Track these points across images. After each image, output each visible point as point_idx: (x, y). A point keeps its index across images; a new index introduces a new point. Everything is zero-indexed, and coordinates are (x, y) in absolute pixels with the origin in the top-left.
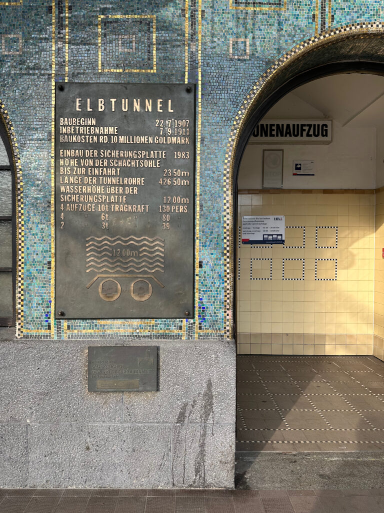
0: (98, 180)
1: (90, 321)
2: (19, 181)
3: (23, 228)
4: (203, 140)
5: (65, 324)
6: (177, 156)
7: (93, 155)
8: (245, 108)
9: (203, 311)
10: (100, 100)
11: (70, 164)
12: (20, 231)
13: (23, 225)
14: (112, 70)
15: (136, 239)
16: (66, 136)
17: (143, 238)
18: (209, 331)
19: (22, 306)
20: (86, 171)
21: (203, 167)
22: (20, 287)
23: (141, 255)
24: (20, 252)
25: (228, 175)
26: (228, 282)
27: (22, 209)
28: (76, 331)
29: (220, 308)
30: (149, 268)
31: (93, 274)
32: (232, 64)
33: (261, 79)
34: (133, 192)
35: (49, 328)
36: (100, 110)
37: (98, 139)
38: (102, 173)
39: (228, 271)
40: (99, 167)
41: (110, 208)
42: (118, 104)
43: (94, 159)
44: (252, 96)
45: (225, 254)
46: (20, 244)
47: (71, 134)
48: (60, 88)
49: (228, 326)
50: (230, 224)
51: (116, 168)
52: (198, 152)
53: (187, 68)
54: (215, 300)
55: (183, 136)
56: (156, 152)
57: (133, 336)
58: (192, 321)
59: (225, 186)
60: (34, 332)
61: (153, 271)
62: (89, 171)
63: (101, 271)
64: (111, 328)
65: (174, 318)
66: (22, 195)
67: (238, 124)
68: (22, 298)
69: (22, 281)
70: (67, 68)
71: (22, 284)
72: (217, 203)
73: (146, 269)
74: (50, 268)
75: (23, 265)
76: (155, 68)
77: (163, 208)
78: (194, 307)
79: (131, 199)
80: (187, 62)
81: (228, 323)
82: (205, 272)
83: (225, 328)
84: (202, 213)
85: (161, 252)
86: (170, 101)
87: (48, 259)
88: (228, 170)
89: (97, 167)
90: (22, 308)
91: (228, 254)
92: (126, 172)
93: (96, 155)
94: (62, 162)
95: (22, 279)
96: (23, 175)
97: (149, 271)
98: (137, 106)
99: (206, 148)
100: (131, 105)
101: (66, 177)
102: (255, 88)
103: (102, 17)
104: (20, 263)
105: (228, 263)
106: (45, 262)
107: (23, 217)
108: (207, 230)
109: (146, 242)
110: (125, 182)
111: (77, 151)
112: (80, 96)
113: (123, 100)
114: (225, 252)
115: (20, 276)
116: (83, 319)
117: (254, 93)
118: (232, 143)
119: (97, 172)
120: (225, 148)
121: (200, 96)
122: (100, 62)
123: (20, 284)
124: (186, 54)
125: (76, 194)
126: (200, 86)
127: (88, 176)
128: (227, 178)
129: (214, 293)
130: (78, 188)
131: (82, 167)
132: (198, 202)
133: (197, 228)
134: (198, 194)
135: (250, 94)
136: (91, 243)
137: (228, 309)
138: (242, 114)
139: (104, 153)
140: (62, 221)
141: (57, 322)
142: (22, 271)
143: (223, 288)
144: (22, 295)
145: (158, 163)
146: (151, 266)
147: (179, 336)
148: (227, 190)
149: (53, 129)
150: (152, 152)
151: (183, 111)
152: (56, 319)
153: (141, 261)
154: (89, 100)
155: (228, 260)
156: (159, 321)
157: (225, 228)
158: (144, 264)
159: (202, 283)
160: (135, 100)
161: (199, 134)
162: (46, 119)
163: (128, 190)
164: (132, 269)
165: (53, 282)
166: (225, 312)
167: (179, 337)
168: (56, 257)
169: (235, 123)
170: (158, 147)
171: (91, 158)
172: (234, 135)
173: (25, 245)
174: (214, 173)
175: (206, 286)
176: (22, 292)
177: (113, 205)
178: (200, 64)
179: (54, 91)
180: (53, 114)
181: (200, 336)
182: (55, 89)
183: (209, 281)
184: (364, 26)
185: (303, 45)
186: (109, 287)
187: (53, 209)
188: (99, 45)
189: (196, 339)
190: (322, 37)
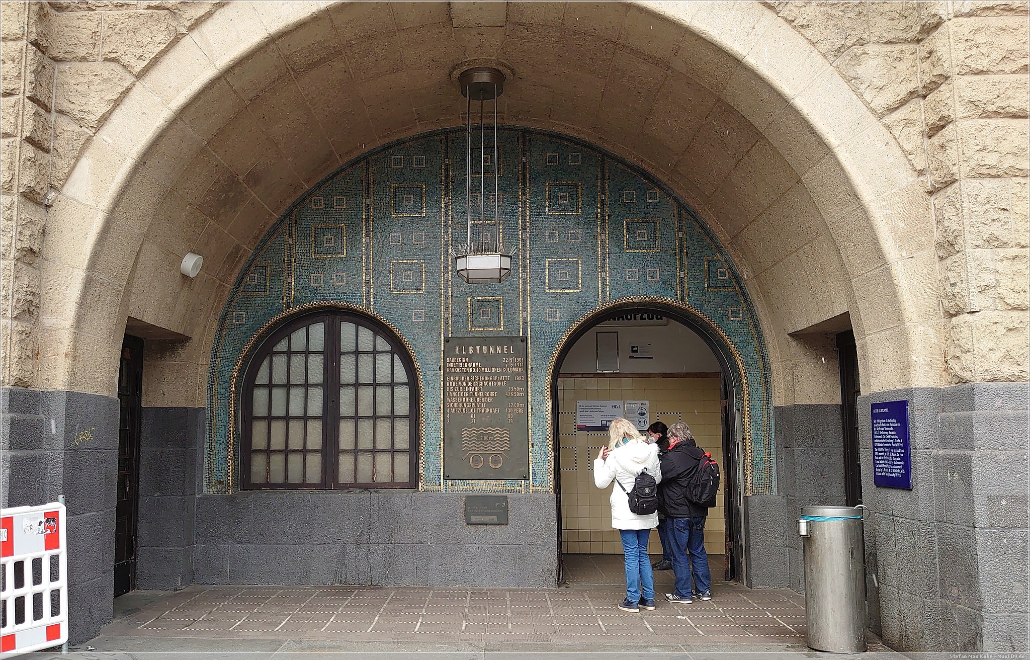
0: (469, 394)
1: (465, 481)
2: (422, 396)
3: (424, 423)
4: (532, 368)
5: (449, 482)
6: (517, 379)
7: (466, 379)
8: (557, 350)
10: (470, 347)
11: (452, 385)
12: (422, 426)
13: (424, 422)
14: (477, 329)
15: (492, 429)
16: (451, 369)
17: (496, 429)
18: (539, 488)
19: (423, 471)
20: (463, 388)
21: (533, 385)
22: (422, 460)
23: (495, 439)
24: (422, 438)
26: (550, 456)
27: (424, 412)
28: (456, 487)
29: (546, 473)
30: (501, 448)
31: (467, 451)
32: (548, 324)
33: (566, 333)
34: (490, 401)
35: (440, 485)
36: (470, 353)
37: (470, 370)
38: (472, 390)
40: (470, 386)
41: (476, 411)
42: (481, 349)
43: (467, 381)
45: (548, 439)
46: (422, 434)
47: (453, 368)
48: (447, 340)
49: (551, 485)
50: (551, 420)
51: (480, 387)
52: (529, 376)
53: (521, 327)
54: (543, 468)
55: (520, 367)
56: (504, 377)
57: (491, 490)
58: (528, 482)
59: (547, 396)
60: (431, 488)
61: (503, 449)
63: (471, 450)
64: (478, 485)
65: (516, 480)
66: (424, 403)
67: (553, 359)
68: (424, 466)
70: (450, 329)
71: (424, 458)
72: (542, 406)
73: (499, 448)
74: (440, 448)
75: (424, 446)
76: (502, 327)
77: (508, 411)
78: (529, 473)
79: (489, 405)
80: (521, 323)
82: (535, 450)
83: (549, 486)
84: (533, 413)
85: (508, 437)
86: (511, 347)
87: (439, 442)
88: (548, 386)
89: (468, 386)
90: (423, 473)
91: (550, 439)
92: (486, 389)
93: (468, 379)
94: (448, 384)
95: (424, 455)
96: (424, 392)
98: (492, 351)
100: (488, 349)
101: (451, 393)
103: (471, 298)
104: (422, 445)
105: (550, 444)
106: (438, 444)
107: (424, 417)
108: (535, 423)
109: (498, 431)
110: (486, 395)
111: (457, 377)
112: (458, 345)
113: (484, 347)
114: (548, 437)
115: (422, 453)
116: (460, 480)
117: (562, 341)
118: (550, 370)
119: (469, 389)
120: (546, 374)
121: (529, 344)
122: (469, 325)
123: (422, 458)
124: (521, 319)
125: (456, 403)
126: (529, 337)
127: (464, 392)
128: (548, 392)
129: (542, 464)
130: (457, 400)
131: (460, 386)
132: (530, 406)
133: (530, 422)
134: (530, 401)
135: (560, 342)
136: (465, 432)
137: (551, 474)
138: (555, 353)
139: (473, 378)
140: (448, 419)
141: (445, 482)
142: (424, 449)
143: (547, 461)
145: (505, 383)
146: (501, 446)
149: (443, 364)
151: (519, 353)
152: (444, 479)
153: (495, 443)
154: (464, 347)
156: (507, 482)
157: (547, 422)
158: (497, 445)
159: (534, 457)
160: (491, 347)
161: (530, 365)
162: (439, 359)
163: (487, 400)
164: (490, 448)
165: (442, 456)
166: (549, 476)
167: (520, 491)
168: (444, 440)
170: (505, 374)
171: (465, 381)
172: (551, 365)
173: (425, 434)
174: (539, 388)
175: (536, 459)
177: (478, 409)
178: (529, 324)
179: (443, 342)
180: (442, 355)
181: (533, 491)
182: (444, 341)
183: (538, 456)
184: (630, 299)
185: (592, 312)
186: (476, 460)
187: (442, 412)
188: (469, 315)
189: (531, 493)
190: (603, 307)
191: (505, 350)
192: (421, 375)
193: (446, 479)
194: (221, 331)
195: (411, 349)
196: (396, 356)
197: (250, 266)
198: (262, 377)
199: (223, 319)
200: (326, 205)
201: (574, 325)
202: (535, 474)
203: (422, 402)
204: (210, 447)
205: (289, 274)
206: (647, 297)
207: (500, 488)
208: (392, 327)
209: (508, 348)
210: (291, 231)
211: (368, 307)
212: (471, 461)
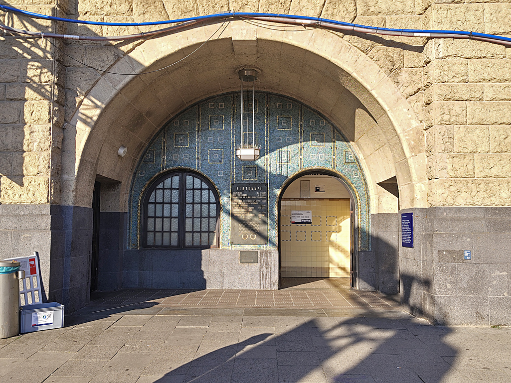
0: (242, 208)
1: (240, 245)
6: (263, 201)
9: (270, 242)
10: (243, 187)
14: (246, 180)
18: (271, 248)
19: (222, 241)
21: (270, 204)
26: (276, 234)
28: (236, 247)
29: (274, 242)
31: (241, 232)
33: (284, 182)
35: (229, 246)
36: (243, 190)
41: (245, 215)
43: (241, 202)
51: (247, 204)
53: (265, 179)
55: (264, 196)
56: (257, 200)
57: (251, 249)
58: (267, 245)
59: (276, 209)
60: (225, 248)
61: (256, 232)
64: (246, 247)
65: (262, 244)
69: (222, 234)
70: (234, 179)
72: (274, 213)
75: (222, 230)
76: (257, 179)
78: (267, 241)
81: (276, 246)
82: (270, 232)
84: (269, 216)
88: (276, 205)
94: (233, 203)
99: (270, 199)
103: (243, 166)
106: (228, 229)
108: (271, 220)
109: (254, 224)
113: (249, 187)
121: (269, 186)
122: (243, 178)
126: (269, 183)
129: (273, 238)
133: (268, 220)
134: (268, 211)
135: (282, 185)
136: (240, 224)
137: (277, 242)
145: (258, 203)
151: (264, 190)
154: (240, 187)
156: (258, 245)
157: (276, 220)
159: (269, 235)
160: (252, 187)
161: (268, 196)
164: (251, 231)
165: (230, 234)
168: (231, 227)
174: (273, 205)
176: (222, 237)
180: (231, 191)
181: (269, 249)
182: (232, 185)
184: (312, 167)
185: (296, 173)
186: (245, 236)
187: (230, 215)
188: (243, 173)
190: (301, 171)
191: (258, 189)
193: (232, 244)
194: (134, 179)
195: (217, 188)
196: (211, 191)
197: (146, 151)
198: (152, 200)
199: (135, 174)
200: (180, 125)
201: (287, 178)
204: (129, 229)
205: (164, 155)
206: (319, 166)
207: (255, 248)
208: (209, 178)
209: (260, 188)
210: (165, 135)
211: (198, 170)
212: (242, 237)
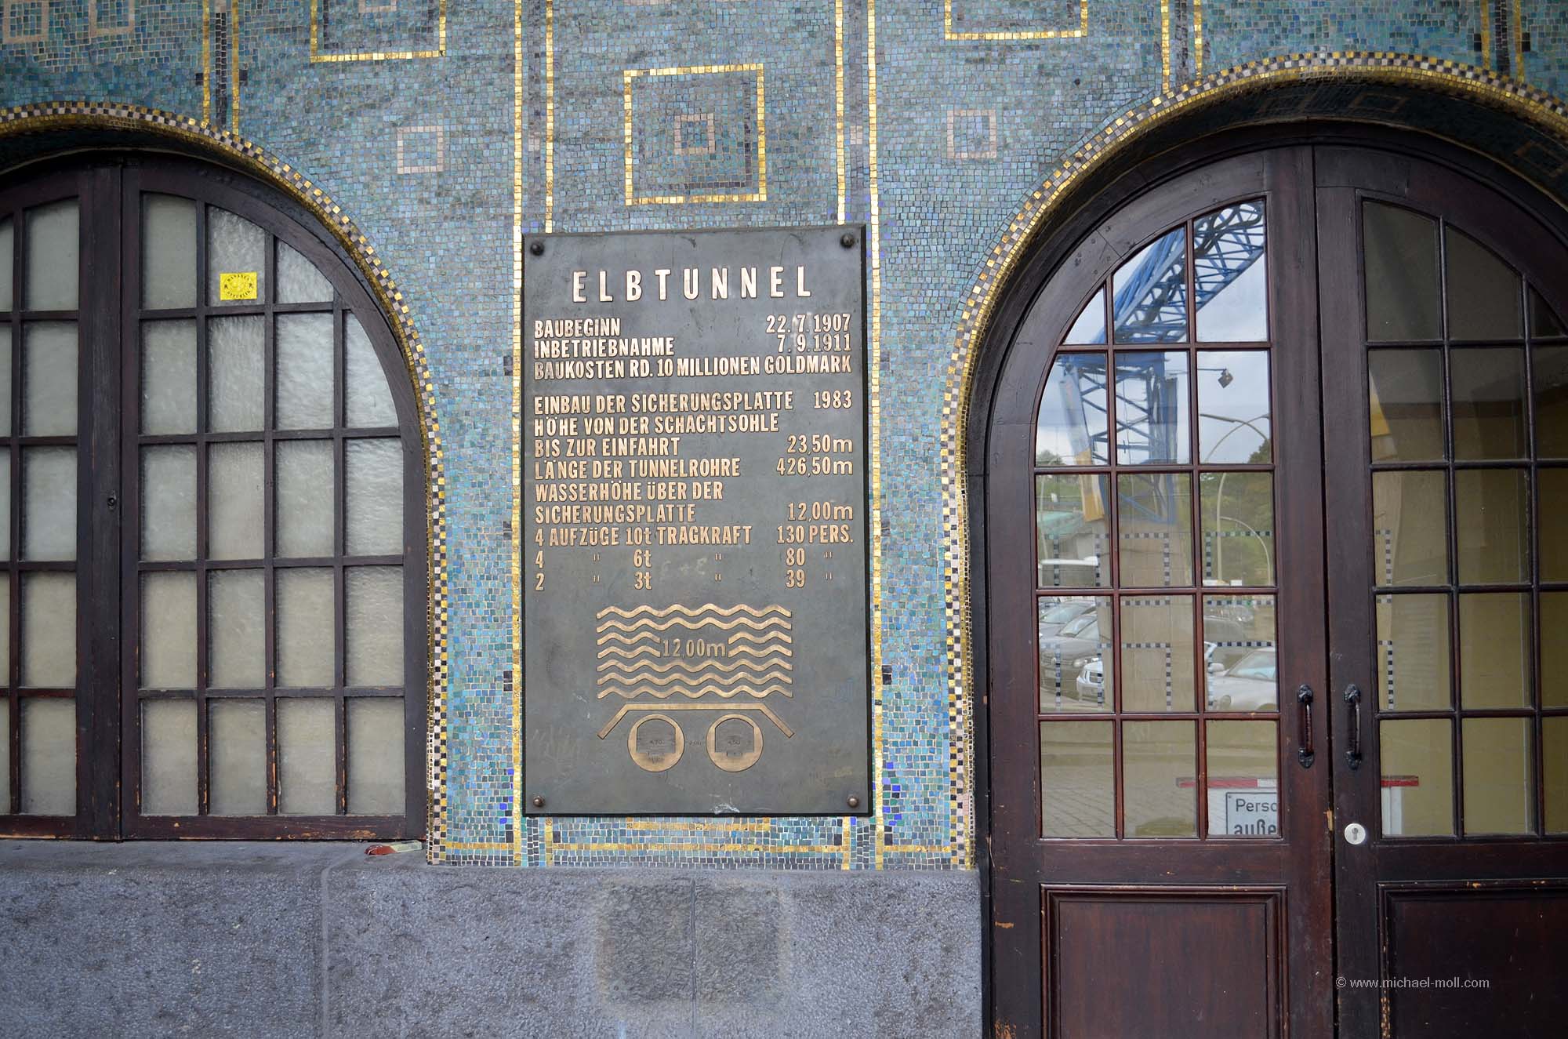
0: (626, 468)
1: (608, 821)
2: (434, 475)
3: (444, 590)
4: (884, 359)
5: (547, 828)
6: (821, 402)
7: (614, 407)
8: (991, 280)
9: (896, 795)
10: (630, 274)
11: (558, 430)
12: (438, 597)
13: (444, 583)
14: (659, 199)
15: (721, 611)
16: (549, 364)
17: (736, 609)
18: (911, 848)
19: (443, 782)
20: (598, 448)
21: (889, 425)
22: (437, 736)
23: (732, 653)
24: (438, 650)
25: (952, 445)
26: (959, 718)
27: (443, 542)
28: (574, 847)
29: (940, 787)
30: (754, 686)
31: (615, 702)
32: (954, 172)
33: (1028, 206)
34: (711, 493)
35: (510, 838)
36: (630, 297)
37: (627, 369)
38: (636, 450)
39: (958, 691)
40: (628, 435)
41: (654, 536)
42: (675, 281)
43: (616, 416)
44: (1008, 248)
45: (951, 648)
46: (438, 630)
47: (560, 359)
48: (535, 248)
49: (960, 834)
50: (962, 570)
51: (669, 436)
52: (874, 389)
53: (842, 187)
54: (927, 766)
55: (836, 353)
56: (768, 394)
57: (717, 861)
58: (866, 822)
59: (945, 472)
61: (764, 693)
62: (605, 447)
63: (632, 695)
64: (661, 840)
66: (442, 509)
67: (973, 318)
68: (443, 762)
69: (443, 722)
70: (549, 199)
71: (444, 729)
72: (927, 514)
73: (746, 688)
74: (508, 688)
75: (444, 682)
76: (762, 190)
77: (786, 534)
78: (871, 786)
79: (707, 512)
80: (841, 171)
81: (960, 827)
82: (898, 695)
83: (953, 839)
84: (888, 541)
85: (783, 643)
86: (801, 270)
87: (506, 667)
88: (952, 432)
89: (623, 437)
90: (443, 789)
91: (957, 648)
92: (697, 446)
93: (620, 405)
94: (538, 428)
95: (443, 716)
96: (442, 460)
97: (754, 693)
98: (720, 285)
99: (892, 379)
100: (706, 283)
101: (550, 464)
102: (1014, 227)
103: (634, 73)
105: (959, 670)
106: (500, 673)
107: (444, 563)
108: (900, 585)
109: (744, 620)
110: (693, 469)
111: (576, 399)
112: (581, 265)
113: (687, 272)
114: (950, 641)
115: (437, 709)
116: (592, 816)
117: (1012, 242)
118: (959, 364)
119: (623, 447)
120: (943, 379)
122: (629, 182)
124: (841, 152)
125: (572, 504)
126: (875, 229)
127: (602, 459)
128: (951, 452)
129: (923, 750)
130: (577, 490)
131: (589, 437)
132: (876, 515)
133: (876, 580)
134: (876, 493)
135: (1001, 245)
136: (608, 624)
137: (960, 791)
138: (983, 293)
139: (640, 401)
140: (540, 570)
141: (529, 824)
142: (443, 695)
143: (946, 736)
144: (444, 756)
145: (773, 422)
146: (759, 681)
147: (833, 860)
148: (952, 482)
149: (518, 346)
150: (758, 395)
151: (833, 294)
152: (525, 815)
153: (731, 668)
154: (603, 275)
155: (958, 662)
156: (782, 823)
157: (948, 579)
158: (740, 675)
159: (891, 723)
160: (715, 271)
161: (876, 345)
162: (500, 325)
163: (700, 491)
164: (710, 688)
165: (517, 723)
166: (954, 798)
167: (834, 862)
169: (966, 316)
170: (774, 381)
171: (609, 415)
172: (966, 344)
173: (450, 630)
174: (915, 439)
175: (902, 730)
176: (443, 749)
177: (661, 529)
178: (874, 174)
179: (518, 256)
180: (517, 311)
181: (888, 862)
182: (523, 251)
183: (910, 718)
184: (1288, 64)
185: (1134, 119)
186: (655, 736)
187: (516, 542)
188: (628, 140)
189: (879, 867)
190: (1180, 98)
191: (775, 281)
192: (432, 394)
193: (532, 816)
195: (391, 285)
196: (354, 326)
201: (1058, 174)
202: (895, 792)
203: (436, 502)
206: (1357, 55)
207: (751, 848)
208: (314, 197)
209: (789, 278)
211: (220, 120)
212: (632, 743)
